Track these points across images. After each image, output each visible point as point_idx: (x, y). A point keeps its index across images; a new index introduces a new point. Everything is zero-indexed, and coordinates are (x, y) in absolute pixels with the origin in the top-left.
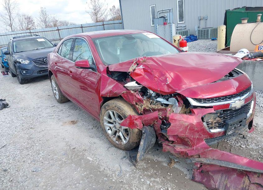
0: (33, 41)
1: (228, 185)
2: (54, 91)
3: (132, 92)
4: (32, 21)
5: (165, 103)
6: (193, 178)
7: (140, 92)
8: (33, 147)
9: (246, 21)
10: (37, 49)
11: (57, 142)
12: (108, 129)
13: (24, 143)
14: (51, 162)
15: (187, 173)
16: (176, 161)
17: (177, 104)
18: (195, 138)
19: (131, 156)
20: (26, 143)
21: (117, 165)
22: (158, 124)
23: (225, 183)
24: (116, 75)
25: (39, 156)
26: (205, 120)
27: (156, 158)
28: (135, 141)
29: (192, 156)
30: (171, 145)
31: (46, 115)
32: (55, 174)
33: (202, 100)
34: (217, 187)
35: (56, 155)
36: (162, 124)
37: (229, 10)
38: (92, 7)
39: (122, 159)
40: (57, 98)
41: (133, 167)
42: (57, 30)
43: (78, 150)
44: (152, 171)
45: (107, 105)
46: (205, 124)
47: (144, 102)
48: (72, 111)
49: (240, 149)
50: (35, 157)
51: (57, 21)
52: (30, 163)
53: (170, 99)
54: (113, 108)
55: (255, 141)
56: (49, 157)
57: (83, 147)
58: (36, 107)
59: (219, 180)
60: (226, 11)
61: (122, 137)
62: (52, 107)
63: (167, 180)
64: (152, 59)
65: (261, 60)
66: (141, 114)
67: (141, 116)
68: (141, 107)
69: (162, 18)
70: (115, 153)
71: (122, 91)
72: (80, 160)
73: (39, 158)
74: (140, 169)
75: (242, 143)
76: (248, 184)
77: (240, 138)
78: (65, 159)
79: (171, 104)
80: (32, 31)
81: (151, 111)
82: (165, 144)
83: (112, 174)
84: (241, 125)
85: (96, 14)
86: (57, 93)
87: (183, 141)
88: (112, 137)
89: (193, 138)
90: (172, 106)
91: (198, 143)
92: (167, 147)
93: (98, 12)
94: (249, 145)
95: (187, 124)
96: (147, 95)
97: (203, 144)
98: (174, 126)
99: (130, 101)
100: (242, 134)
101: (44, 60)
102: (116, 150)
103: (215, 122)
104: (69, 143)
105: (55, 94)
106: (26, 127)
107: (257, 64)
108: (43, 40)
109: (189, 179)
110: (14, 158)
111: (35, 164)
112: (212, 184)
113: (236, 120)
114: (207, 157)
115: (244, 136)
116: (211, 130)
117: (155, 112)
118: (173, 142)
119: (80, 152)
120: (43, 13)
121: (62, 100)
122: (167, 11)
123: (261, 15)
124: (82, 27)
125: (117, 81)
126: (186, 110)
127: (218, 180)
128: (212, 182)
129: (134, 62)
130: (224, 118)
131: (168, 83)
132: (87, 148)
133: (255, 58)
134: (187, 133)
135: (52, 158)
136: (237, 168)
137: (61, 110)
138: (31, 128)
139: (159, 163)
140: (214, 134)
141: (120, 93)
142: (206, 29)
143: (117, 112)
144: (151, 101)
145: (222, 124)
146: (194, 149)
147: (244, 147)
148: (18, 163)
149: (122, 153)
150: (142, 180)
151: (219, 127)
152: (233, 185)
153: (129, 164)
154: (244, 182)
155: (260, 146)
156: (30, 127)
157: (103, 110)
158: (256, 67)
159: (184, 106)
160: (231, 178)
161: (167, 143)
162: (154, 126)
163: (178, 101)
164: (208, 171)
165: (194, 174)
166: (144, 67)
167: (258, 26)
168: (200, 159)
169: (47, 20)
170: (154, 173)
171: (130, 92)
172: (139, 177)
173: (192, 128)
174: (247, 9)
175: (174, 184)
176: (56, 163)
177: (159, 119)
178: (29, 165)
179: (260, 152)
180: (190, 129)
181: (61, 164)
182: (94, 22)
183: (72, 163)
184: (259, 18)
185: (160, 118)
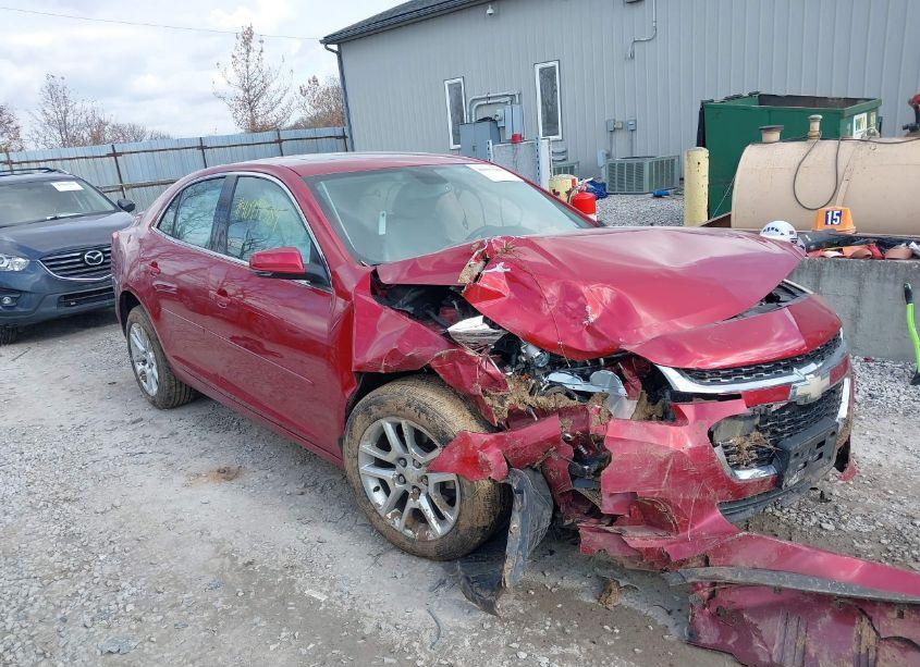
0: (38, 191)
1: (812, 651)
2: (140, 367)
3: (471, 353)
4: (10, 122)
5: (577, 388)
6: (691, 635)
7: (493, 352)
8: (87, 567)
9: (776, 136)
10: (56, 218)
11: (178, 544)
12: (372, 487)
13: (51, 554)
14: (170, 614)
15: (670, 621)
16: (623, 583)
17: (622, 391)
18: (690, 500)
19: (470, 577)
20: (56, 555)
21: (422, 612)
22: (561, 459)
23: (800, 645)
24: (408, 297)
25: (119, 598)
26: (718, 438)
27: (552, 581)
28: (481, 524)
29: (682, 563)
30: (610, 529)
31: (113, 453)
32: (193, 655)
33: (708, 375)
34: (775, 659)
35: (185, 590)
36: (575, 459)
37: (712, 101)
38: (236, 81)
39: (432, 589)
40: (150, 392)
41: (482, 615)
42: (109, 155)
43: (265, 569)
44: (548, 623)
45: (375, 403)
46: (719, 451)
47: (510, 386)
48: (214, 437)
49: (820, 536)
50: (105, 600)
51: (102, 124)
52: (89, 625)
53: (595, 376)
54: (399, 409)
55: (859, 510)
56: (161, 598)
57: (284, 559)
58: (68, 426)
59: (778, 634)
60: (702, 103)
61: (430, 514)
62: (134, 423)
63: (607, 649)
64: (530, 243)
65: (837, 254)
66: (499, 429)
67: (501, 434)
68: (502, 405)
69: (487, 124)
70: (406, 572)
71: (435, 351)
72: (282, 600)
73: (121, 605)
74: (507, 620)
75: (820, 515)
76: (872, 643)
77: (811, 503)
78: (226, 602)
79: (600, 390)
80: (14, 157)
81: (531, 416)
82: (585, 527)
83: (411, 641)
84: (821, 455)
85: (250, 104)
86: (152, 371)
87: (648, 514)
88: (389, 515)
89: (684, 501)
90: (605, 397)
91: (697, 519)
92: (594, 538)
93: (258, 96)
94: (844, 522)
95: (663, 454)
96: (517, 362)
97: (717, 521)
98: (621, 463)
99: (461, 384)
100: (815, 489)
101: (86, 256)
102: (405, 561)
103: (748, 444)
104: (228, 546)
105: (141, 378)
106: (46, 498)
107: (826, 269)
108: (74, 186)
109: (679, 639)
110: (19, 611)
111: (109, 627)
112: (758, 652)
113: (807, 439)
114: (731, 563)
115: (822, 494)
116: (737, 472)
117: (548, 419)
118: (613, 519)
119: (274, 574)
120: (55, 93)
121: (170, 398)
122: (502, 100)
123: (821, 117)
124: (202, 148)
125: (410, 316)
126: (650, 410)
127: (776, 636)
128: (757, 644)
129: (476, 254)
130: (774, 432)
131: (592, 320)
132: (297, 562)
133: (817, 249)
134: (665, 487)
135: (173, 602)
136: (833, 592)
137: (172, 434)
138: (66, 500)
139: (566, 595)
140: (747, 484)
141: (427, 357)
142: (635, 161)
143: (415, 425)
144: (534, 381)
145: (770, 451)
146: (686, 540)
147: (830, 527)
148: (42, 628)
149: (429, 571)
150: (523, 655)
151: (760, 463)
152: (826, 649)
153: (461, 606)
154: (860, 637)
155: (878, 523)
156: (62, 496)
157: (358, 420)
158: (824, 279)
159: (645, 396)
160: (816, 627)
161: (592, 522)
162: (542, 470)
163: (624, 381)
164: (738, 611)
165: (692, 624)
166: (509, 270)
167: (815, 151)
168: (710, 572)
169: (70, 118)
170: (558, 629)
171: (462, 354)
172: (507, 645)
173: (677, 469)
174: (764, 99)
175: (632, 659)
176: (191, 618)
177: (563, 444)
178: (85, 630)
179: (883, 541)
180: (673, 472)
181: (214, 621)
182: (243, 131)
183: (252, 615)
184: (816, 126)
185: (566, 440)
